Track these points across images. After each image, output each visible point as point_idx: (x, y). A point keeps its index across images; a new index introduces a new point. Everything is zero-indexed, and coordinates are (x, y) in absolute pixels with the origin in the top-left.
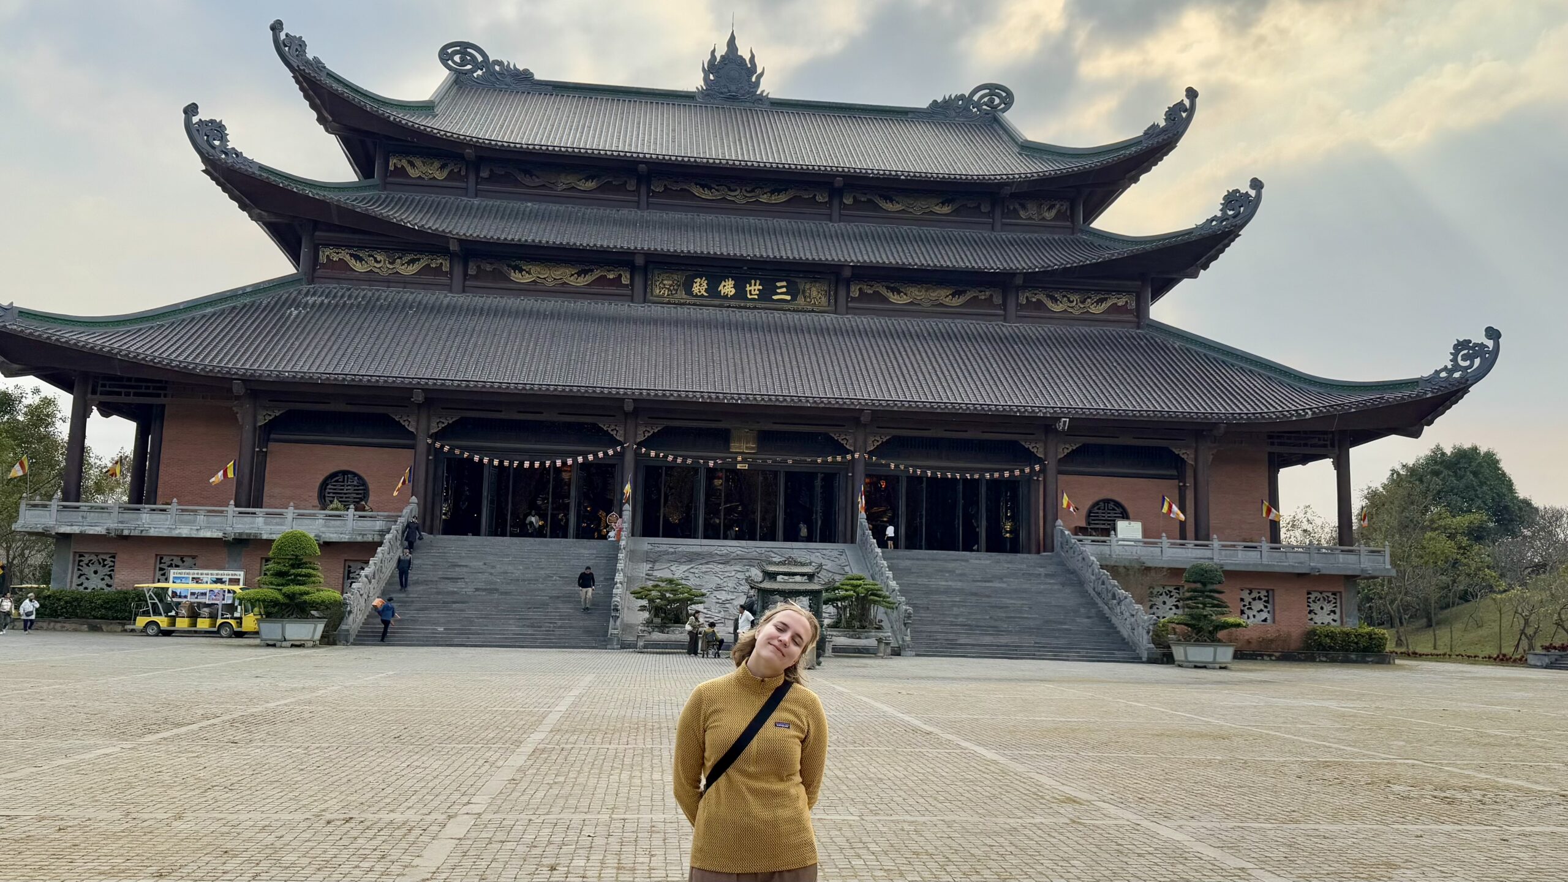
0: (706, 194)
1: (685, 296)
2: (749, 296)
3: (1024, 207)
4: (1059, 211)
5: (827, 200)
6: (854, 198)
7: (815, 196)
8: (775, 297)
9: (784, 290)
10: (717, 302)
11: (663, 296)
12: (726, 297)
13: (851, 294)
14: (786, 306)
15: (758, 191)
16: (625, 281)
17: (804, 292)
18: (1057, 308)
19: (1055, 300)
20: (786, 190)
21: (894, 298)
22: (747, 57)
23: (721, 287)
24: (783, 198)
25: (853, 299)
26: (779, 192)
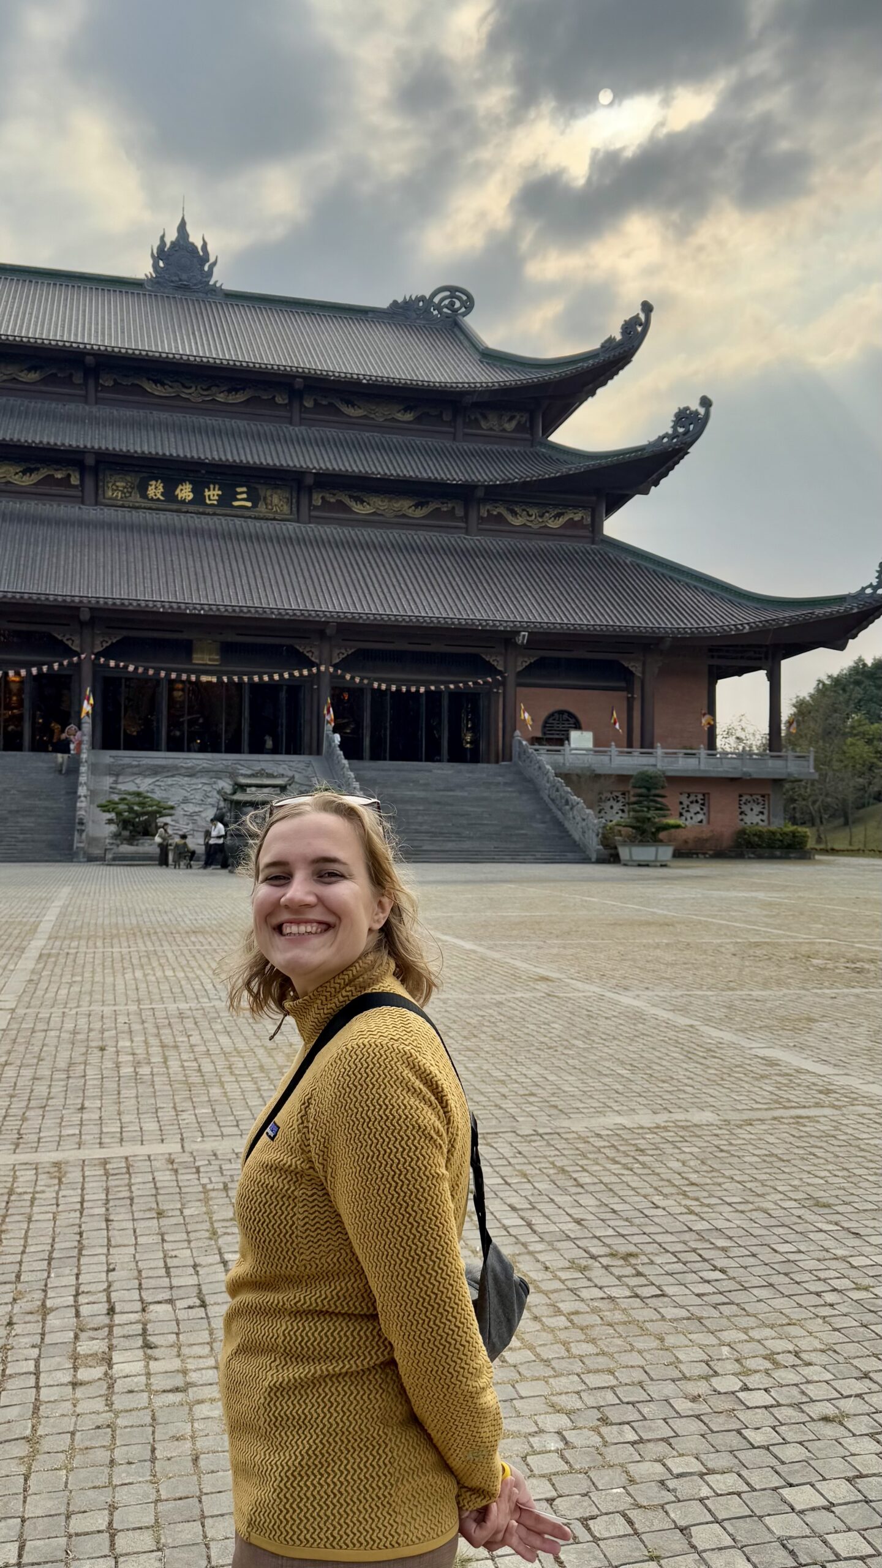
0: (158, 390)
1: (139, 499)
2: (208, 502)
3: (485, 417)
4: (519, 423)
5: (286, 401)
6: (315, 400)
7: (274, 397)
8: (236, 503)
9: (244, 496)
10: (174, 507)
11: (116, 499)
12: (183, 502)
13: (314, 503)
14: (247, 513)
15: (214, 389)
16: (75, 480)
17: (265, 498)
18: (517, 522)
19: (514, 513)
20: (244, 389)
21: (357, 508)
22: (199, 244)
23: (178, 491)
24: (240, 397)
25: (316, 508)
26: (237, 390)
